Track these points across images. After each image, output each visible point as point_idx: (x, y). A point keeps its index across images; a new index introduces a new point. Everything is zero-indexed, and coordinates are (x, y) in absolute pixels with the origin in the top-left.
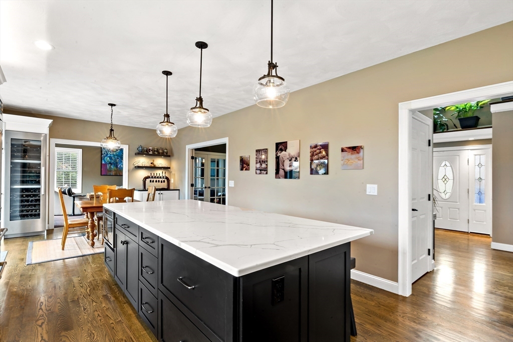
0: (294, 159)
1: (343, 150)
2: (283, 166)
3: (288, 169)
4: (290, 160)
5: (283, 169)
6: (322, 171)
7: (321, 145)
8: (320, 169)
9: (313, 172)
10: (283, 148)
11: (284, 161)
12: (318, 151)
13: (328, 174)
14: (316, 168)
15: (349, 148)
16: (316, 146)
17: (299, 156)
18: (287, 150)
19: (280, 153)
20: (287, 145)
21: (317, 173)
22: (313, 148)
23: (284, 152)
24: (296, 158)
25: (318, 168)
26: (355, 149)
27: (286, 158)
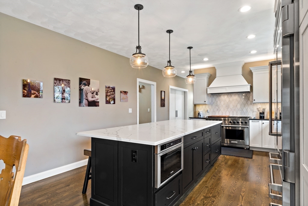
0: (95, 93)
1: (121, 92)
2: (87, 97)
3: (90, 99)
4: (92, 94)
5: (87, 100)
6: (112, 102)
7: (112, 87)
8: (111, 101)
9: (108, 102)
10: (86, 83)
11: (87, 94)
12: (110, 90)
13: (115, 104)
14: (109, 100)
15: (124, 91)
16: (109, 87)
17: (99, 92)
18: (90, 86)
19: (84, 86)
20: (90, 81)
21: (110, 103)
22: (107, 88)
23: (87, 87)
24: (97, 93)
25: (110, 100)
26: (126, 93)
27: (89, 91)
